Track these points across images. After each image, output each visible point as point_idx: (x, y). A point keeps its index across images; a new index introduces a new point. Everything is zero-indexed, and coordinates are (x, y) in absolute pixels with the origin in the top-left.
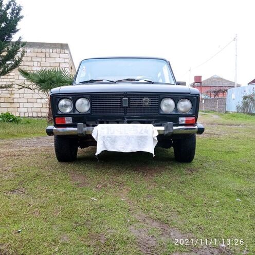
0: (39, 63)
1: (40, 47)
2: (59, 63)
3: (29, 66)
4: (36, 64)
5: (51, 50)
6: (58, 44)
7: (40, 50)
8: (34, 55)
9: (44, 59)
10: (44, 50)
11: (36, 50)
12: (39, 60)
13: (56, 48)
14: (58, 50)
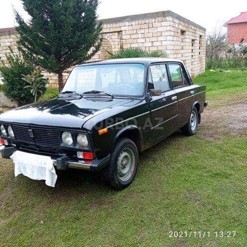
0: (143, 35)
1: (143, 19)
2: (161, 32)
3: (134, 39)
4: (140, 36)
5: (154, 20)
6: (159, 12)
7: (143, 22)
8: (138, 27)
9: (147, 30)
10: (147, 21)
11: (140, 22)
12: (143, 31)
13: (158, 17)
14: (160, 19)
